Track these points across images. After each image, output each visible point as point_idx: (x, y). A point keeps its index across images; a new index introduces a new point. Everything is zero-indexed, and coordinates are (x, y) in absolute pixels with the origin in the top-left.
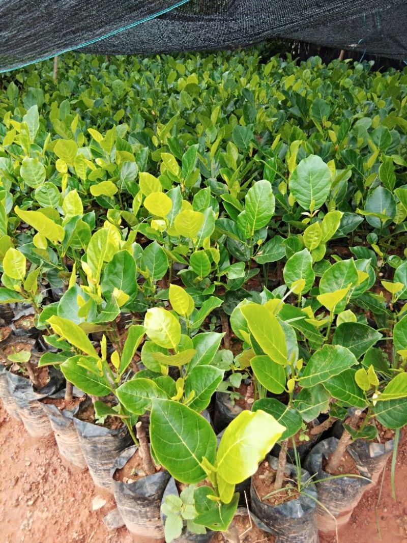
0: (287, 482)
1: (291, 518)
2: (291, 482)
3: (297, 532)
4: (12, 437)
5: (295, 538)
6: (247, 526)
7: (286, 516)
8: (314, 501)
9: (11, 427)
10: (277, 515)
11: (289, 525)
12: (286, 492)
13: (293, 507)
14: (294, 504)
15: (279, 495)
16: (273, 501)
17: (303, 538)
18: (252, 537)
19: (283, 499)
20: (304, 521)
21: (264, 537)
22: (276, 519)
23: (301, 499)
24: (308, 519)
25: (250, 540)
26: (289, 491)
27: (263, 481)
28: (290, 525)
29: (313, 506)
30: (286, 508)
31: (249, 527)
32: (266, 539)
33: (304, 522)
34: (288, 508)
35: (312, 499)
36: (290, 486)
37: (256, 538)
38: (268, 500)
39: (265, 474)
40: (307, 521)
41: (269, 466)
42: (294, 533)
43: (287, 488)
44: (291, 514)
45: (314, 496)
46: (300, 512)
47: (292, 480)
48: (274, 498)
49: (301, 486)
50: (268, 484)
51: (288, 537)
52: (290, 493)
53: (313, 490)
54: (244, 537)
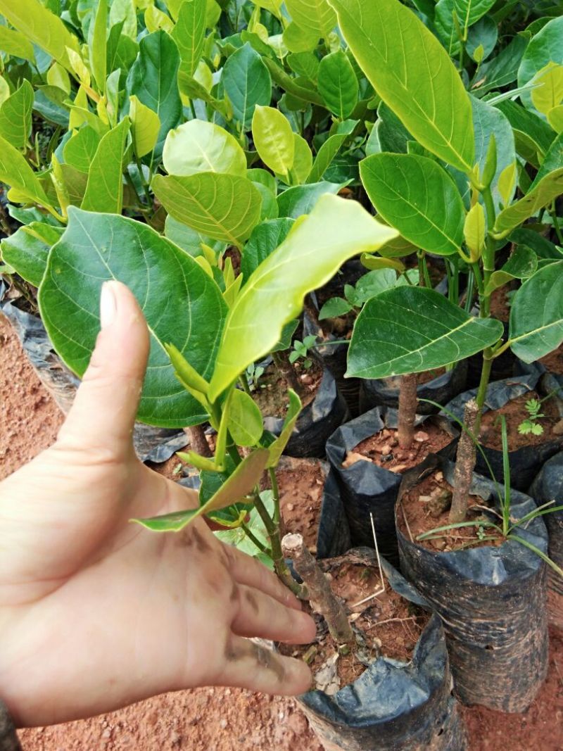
0: (479, 513)
1: (475, 584)
2: (489, 514)
3: (491, 616)
4: (50, 425)
5: (486, 627)
6: (377, 587)
7: (461, 577)
8: (539, 557)
9: (51, 410)
10: (444, 574)
11: (471, 599)
12: (475, 531)
13: (484, 563)
14: (486, 554)
15: (457, 536)
16: (439, 545)
17: (505, 630)
18: (384, 610)
19: (463, 544)
20: (506, 594)
21: (410, 615)
22: (441, 582)
23: (507, 548)
24: (519, 591)
25: (377, 614)
26: (481, 530)
27: (426, 507)
28: (473, 600)
29: (534, 566)
30: (464, 562)
31: (379, 589)
32: (414, 617)
33: (507, 597)
34: (471, 562)
35: (533, 552)
36: (484, 521)
37: (391, 614)
38: (429, 542)
39: (433, 494)
40: (516, 595)
41: (444, 479)
42: (483, 617)
43: (476, 523)
44: (476, 575)
45: (538, 547)
46: (499, 574)
47: (491, 510)
48: (444, 539)
49: (510, 524)
50: (436, 514)
51: (470, 624)
52: (482, 535)
53: (539, 535)
54: (364, 607)
